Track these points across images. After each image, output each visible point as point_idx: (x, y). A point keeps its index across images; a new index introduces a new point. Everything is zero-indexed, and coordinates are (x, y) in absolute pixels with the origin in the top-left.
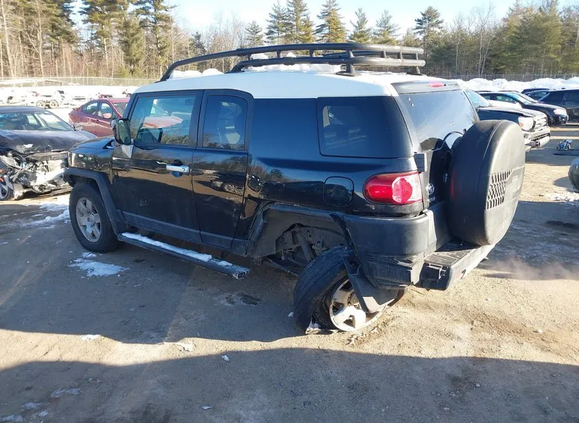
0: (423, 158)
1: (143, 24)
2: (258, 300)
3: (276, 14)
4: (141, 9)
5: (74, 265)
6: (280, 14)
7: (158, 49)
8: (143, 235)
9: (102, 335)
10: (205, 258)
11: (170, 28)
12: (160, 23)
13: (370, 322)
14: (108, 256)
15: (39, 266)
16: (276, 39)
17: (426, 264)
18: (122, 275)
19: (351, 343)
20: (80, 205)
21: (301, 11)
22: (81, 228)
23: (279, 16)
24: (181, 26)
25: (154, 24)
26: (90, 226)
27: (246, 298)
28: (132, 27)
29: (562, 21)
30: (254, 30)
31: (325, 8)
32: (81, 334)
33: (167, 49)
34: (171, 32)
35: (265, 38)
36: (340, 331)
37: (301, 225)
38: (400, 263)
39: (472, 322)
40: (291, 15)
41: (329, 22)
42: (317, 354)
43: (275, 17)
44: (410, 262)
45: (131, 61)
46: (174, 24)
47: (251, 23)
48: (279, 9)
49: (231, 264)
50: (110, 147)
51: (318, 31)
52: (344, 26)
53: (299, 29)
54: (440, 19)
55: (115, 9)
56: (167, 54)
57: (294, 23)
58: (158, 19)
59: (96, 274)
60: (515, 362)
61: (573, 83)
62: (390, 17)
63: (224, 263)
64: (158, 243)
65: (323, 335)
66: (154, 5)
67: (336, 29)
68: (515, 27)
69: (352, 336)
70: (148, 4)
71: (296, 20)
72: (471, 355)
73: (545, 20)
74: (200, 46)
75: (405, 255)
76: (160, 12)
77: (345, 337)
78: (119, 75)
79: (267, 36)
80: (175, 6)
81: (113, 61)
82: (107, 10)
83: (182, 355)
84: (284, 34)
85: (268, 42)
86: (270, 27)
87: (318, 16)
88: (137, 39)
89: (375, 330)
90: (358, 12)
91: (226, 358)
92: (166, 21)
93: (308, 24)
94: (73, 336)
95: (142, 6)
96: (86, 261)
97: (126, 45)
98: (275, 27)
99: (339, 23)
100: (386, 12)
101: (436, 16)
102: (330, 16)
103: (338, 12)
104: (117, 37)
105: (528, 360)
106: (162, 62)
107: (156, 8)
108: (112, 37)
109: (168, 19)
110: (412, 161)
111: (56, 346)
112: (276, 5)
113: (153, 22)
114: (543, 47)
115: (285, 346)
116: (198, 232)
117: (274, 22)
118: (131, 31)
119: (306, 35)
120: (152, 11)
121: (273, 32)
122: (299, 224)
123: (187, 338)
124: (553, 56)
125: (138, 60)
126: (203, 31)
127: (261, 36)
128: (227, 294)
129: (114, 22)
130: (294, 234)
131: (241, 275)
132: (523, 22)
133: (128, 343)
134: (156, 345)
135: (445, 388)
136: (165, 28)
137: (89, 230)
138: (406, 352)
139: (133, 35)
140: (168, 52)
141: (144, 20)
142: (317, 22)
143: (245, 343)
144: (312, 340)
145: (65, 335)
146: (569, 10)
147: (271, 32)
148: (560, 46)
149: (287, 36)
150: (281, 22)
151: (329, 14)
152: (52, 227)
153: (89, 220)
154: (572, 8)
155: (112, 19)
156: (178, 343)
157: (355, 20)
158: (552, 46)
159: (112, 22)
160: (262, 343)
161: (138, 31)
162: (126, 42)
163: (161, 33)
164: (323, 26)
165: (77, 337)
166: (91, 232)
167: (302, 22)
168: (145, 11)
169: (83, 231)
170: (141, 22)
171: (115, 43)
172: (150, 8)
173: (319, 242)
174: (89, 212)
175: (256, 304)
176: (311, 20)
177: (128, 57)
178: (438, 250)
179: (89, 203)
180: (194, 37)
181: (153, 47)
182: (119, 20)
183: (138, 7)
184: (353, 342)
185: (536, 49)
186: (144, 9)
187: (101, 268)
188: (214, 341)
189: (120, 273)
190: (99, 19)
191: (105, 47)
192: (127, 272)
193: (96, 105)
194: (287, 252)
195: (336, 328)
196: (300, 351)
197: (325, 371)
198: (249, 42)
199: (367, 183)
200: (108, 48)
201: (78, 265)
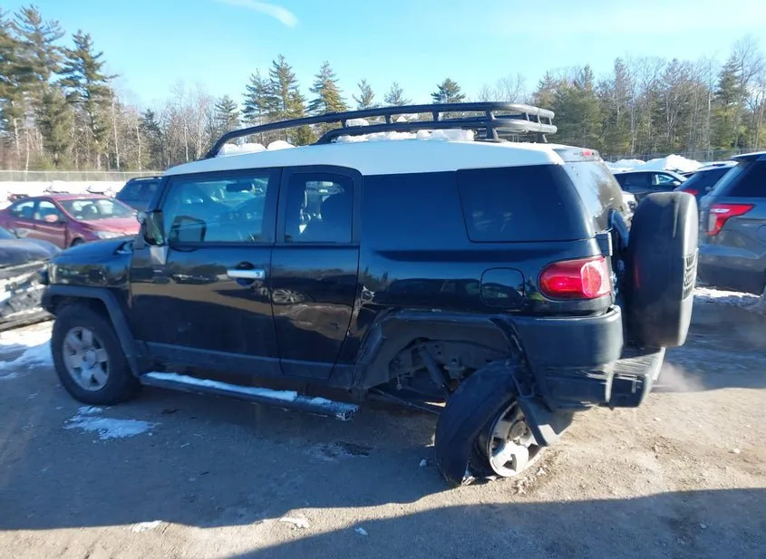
0: (607, 240)
1: (70, 100)
2: (368, 449)
3: (255, 87)
4: (67, 79)
5: (72, 426)
6: (260, 86)
7: (94, 131)
8: (181, 373)
9: (164, 520)
10: (289, 396)
11: (110, 104)
12: (95, 97)
13: (532, 462)
14: (121, 409)
15: (18, 431)
16: (257, 119)
17: (616, 375)
18: (154, 433)
19: (520, 492)
20: (71, 338)
21: (288, 82)
22: (72, 372)
23: (259, 89)
24: (125, 102)
25: (87, 99)
26: (88, 367)
27: (350, 448)
28: (56, 103)
29: (599, 96)
30: (227, 106)
31: (319, 79)
32: (130, 523)
33: (106, 131)
34: (112, 109)
35: (241, 117)
36: (499, 477)
37: (425, 340)
38: (591, 375)
39: (653, 449)
40: (276, 88)
41: (325, 96)
42: (482, 511)
43: (254, 89)
44: (601, 373)
45: (53, 147)
46: (115, 99)
47: (222, 97)
48: (259, 79)
49: (329, 402)
50: (122, 252)
51: (312, 108)
52: (344, 101)
53: (287, 105)
54: (461, 93)
55: (30, 79)
56: (106, 138)
57: (281, 98)
58: (92, 92)
59: (114, 436)
60: (729, 491)
61: (620, 166)
62: (401, 91)
63: (319, 401)
64: (208, 383)
65: (478, 486)
66: (86, 74)
67: (334, 106)
68: (549, 102)
69: (516, 482)
70: (77, 73)
71: (283, 94)
72: (673, 489)
73: (582, 95)
74: (153, 127)
75: (595, 364)
76: (94, 82)
77: (507, 485)
78: (37, 166)
79: (245, 115)
80: (116, 76)
81: (28, 149)
82: (18, 81)
83: (298, 535)
84: (267, 112)
85: (246, 122)
86: (248, 103)
87: (311, 89)
88: (63, 119)
89: (542, 471)
90: (362, 84)
91: (363, 531)
92: (103, 95)
93: (298, 99)
94: (118, 527)
95: (68, 76)
96: (89, 419)
97: (47, 127)
98: (255, 103)
99: (338, 98)
100: (396, 85)
101: (456, 89)
102: (325, 88)
103: (335, 84)
104: (32, 116)
105: (743, 487)
106: (100, 149)
107: (90, 78)
108: (25, 116)
109: (106, 92)
110: (593, 243)
111: (98, 546)
112: (255, 74)
113: (85, 96)
114: (583, 126)
115: (435, 505)
116: (278, 360)
117: (253, 96)
118: (55, 108)
119: (296, 112)
120: (83, 81)
121: (252, 109)
122: (420, 339)
123: (292, 511)
124: (595, 136)
125: (64, 147)
126: (158, 109)
127: (237, 114)
128: (321, 445)
129: (27, 97)
130: (415, 352)
131: (348, 414)
132: (557, 97)
133: (208, 526)
134: (253, 526)
135: (668, 535)
136: (103, 104)
137: (87, 374)
138: (594, 495)
139: (57, 113)
140: (108, 136)
141: (73, 93)
142: (309, 97)
143: (379, 508)
144: (467, 494)
145: (104, 528)
146: (604, 85)
147: (249, 109)
148: (601, 125)
149: (271, 114)
150: (261, 96)
151: (325, 86)
152: (13, 375)
153: (85, 359)
154: (608, 83)
155: (24, 93)
156: (284, 519)
157: (359, 94)
158: (592, 124)
159: (25, 96)
160: (402, 505)
161: (64, 107)
162: (47, 123)
163: (96, 110)
164: (318, 101)
165: (124, 528)
166: (89, 377)
167: (291, 97)
168: (74, 82)
169: (75, 376)
170: (68, 97)
171: (30, 123)
172: (80, 78)
173: (455, 360)
174: (85, 348)
175: (367, 454)
176: (301, 94)
177: (50, 143)
178: (621, 357)
179: (88, 335)
180: (144, 117)
181: (85, 128)
182: (36, 94)
183: (63, 77)
184: (521, 490)
185: (575, 129)
186: (71, 78)
187: (121, 427)
188: (334, 510)
189: (149, 430)
190: (6, 93)
191: (16, 130)
192: (161, 428)
193: (31, 204)
194: (403, 378)
195: (495, 474)
196: (459, 510)
197: (505, 531)
198: (220, 122)
199: (542, 274)
200: (19, 131)
201: (80, 425)
